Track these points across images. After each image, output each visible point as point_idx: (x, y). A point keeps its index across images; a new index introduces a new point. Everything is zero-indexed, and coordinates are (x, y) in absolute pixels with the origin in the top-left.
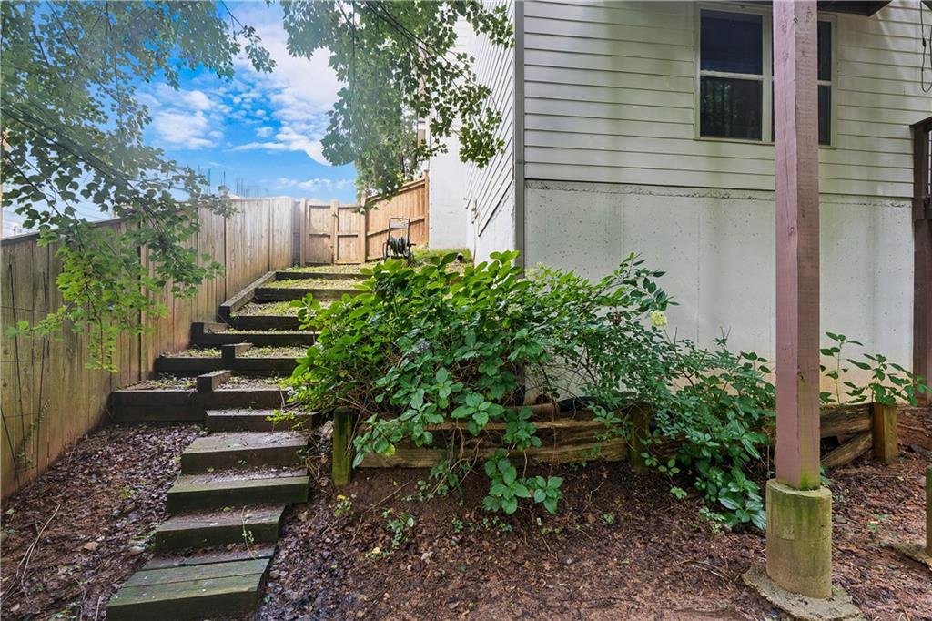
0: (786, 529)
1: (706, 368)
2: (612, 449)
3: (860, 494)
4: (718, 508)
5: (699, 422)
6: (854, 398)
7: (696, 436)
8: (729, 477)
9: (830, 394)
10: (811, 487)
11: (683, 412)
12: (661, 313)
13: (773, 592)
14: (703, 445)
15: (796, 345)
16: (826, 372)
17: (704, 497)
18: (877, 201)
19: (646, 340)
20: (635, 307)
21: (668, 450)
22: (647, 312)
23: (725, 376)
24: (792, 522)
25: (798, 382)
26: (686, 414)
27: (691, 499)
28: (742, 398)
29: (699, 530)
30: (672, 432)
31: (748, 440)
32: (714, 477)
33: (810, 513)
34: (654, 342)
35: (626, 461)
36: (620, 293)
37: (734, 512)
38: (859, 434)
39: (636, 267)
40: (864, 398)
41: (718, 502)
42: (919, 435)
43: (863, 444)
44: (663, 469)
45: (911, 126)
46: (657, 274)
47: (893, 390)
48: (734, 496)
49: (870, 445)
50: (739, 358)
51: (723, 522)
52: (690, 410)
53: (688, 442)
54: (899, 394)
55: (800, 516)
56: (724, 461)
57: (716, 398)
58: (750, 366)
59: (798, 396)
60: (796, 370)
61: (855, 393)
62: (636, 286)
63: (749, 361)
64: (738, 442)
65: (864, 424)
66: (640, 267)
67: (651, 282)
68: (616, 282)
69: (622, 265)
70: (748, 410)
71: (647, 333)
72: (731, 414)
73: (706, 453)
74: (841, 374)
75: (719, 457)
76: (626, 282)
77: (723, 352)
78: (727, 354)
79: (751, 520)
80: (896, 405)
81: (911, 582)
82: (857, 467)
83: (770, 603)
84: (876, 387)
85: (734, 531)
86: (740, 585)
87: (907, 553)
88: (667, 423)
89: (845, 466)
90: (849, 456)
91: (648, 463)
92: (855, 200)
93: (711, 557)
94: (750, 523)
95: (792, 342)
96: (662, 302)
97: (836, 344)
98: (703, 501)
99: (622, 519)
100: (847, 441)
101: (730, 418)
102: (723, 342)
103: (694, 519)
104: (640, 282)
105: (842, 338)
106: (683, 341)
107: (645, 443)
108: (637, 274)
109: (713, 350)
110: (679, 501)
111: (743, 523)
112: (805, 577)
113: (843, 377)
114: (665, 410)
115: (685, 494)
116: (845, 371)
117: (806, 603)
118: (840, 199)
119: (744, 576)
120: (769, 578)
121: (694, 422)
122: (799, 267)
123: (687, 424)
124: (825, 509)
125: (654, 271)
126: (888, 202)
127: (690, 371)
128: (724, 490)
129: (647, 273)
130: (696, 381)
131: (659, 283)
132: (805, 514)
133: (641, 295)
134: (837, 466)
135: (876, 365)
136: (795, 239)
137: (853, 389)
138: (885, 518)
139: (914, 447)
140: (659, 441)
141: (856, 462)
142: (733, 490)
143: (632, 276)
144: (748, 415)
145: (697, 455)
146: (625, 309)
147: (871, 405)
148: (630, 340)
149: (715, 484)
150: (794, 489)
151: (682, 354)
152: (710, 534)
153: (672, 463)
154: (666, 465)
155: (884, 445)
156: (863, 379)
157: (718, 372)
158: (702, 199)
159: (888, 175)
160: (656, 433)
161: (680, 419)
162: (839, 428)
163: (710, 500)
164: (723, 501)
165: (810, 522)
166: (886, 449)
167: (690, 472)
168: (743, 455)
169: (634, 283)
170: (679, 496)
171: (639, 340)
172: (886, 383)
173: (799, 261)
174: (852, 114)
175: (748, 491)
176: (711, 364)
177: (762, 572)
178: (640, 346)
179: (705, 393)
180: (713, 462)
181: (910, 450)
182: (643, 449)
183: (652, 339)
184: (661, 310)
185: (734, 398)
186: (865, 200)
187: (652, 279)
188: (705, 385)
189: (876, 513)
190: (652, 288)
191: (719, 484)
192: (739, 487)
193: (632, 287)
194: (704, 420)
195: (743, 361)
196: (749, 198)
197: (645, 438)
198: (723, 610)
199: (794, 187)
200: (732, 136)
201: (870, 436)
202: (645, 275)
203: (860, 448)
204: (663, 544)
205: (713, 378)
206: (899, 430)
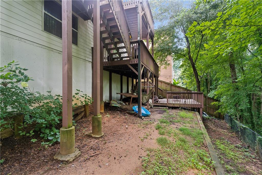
0: (65, 140)
1: (44, 100)
2: (5, 133)
3: (82, 125)
4: (48, 140)
5: (41, 117)
6: (81, 104)
7: (40, 121)
8: (51, 130)
9: (77, 104)
10: (70, 127)
11: (35, 114)
12: (26, 83)
13: (61, 157)
14: (42, 123)
15: (67, 92)
16: (76, 98)
17: (43, 139)
18: (86, 61)
19: (20, 92)
20: (15, 80)
21: (31, 128)
22: (20, 82)
23: (51, 102)
24: (66, 137)
25: (67, 102)
26: (37, 115)
27: (39, 141)
28: (55, 107)
29: (41, 150)
30: (30, 122)
31: (57, 119)
32: (46, 132)
33: (70, 133)
34: (24, 93)
35: (12, 136)
36: (8, 74)
37: (52, 140)
38: (82, 112)
39: (16, 66)
40: (83, 104)
41: (48, 139)
42: (92, 110)
43: (83, 114)
44: (28, 135)
45: (92, 47)
46: (24, 70)
47: (88, 101)
48: (52, 135)
49: (84, 114)
50: (55, 96)
51: (49, 144)
52: (38, 113)
53: (38, 123)
54: (89, 102)
55: (68, 135)
56: (50, 126)
57: (48, 108)
58: (58, 98)
59: (67, 105)
60: (67, 99)
61: (81, 103)
62: (16, 72)
63: (58, 97)
64: (54, 120)
65: (83, 109)
66: (18, 66)
67: (22, 72)
68: (5, 70)
69: (8, 64)
70: (57, 110)
71: (21, 89)
72: (52, 112)
73: (44, 125)
74: (79, 99)
75: (48, 126)
76: (11, 71)
77: (49, 95)
78: (51, 95)
79: (57, 140)
80: (88, 104)
81: (89, 141)
82: (82, 119)
83: (60, 161)
84: (85, 101)
85: (52, 145)
86: (53, 160)
87: (89, 135)
88: (29, 119)
89: (80, 120)
90: (80, 117)
91: (21, 134)
92: (82, 60)
93: (44, 156)
94: (57, 141)
95: (66, 92)
96: (27, 79)
97: (78, 92)
98: (43, 140)
99: (9, 158)
100: (80, 114)
101: (52, 113)
102: (50, 92)
103: (40, 147)
104: (17, 72)
105: (79, 90)
106: (37, 92)
107: (20, 128)
108: (16, 68)
109: (46, 94)
110: (34, 143)
111: (55, 142)
112: (69, 149)
113: (80, 99)
114: (28, 115)
115: (36, 140)
116: (80, 98)
117: (69, 156)
118: (79, 59)
119: (54, 157)
120: (61, 154)
121: (39, 117)
122: (68, 73)
123: (37, 118)
124: (73, 131)
125: (23, 68)
126: (88, 62)
127: (38, 101)
128: (50, 135)
129: (21, 69)
130: (41, 104)
131: (26, 73)
132: (69, 134)
133: (17, 76)
134: (78, 120)
135: (85, 96)
136: (67, 66)
137: (81, 102)
138: (86, 129)
139: (92, 113)
140: (26, 126)
141: (82, 118)
142: (52, 134)
143: (14, 69)
144: (57, 112)
145: (41, 127)
146: (12, 81)
147: (84, 105)
148: (14, 92)
149: (47, 134)
150: (67, 128)
151: (36, 96)
152: (45, 149)
153: (31, 132)
154: (29, 133)
155: (86, 113)
156: (83, 99)
157: (48, 101)
158: (44, 49)
159: (88, 56)
160: (25, 123)
161: (34, 117)
162: (78, 111)
163: (45, 139)
164: (49, 138)
165: (70, 136)
166: (87, 114)
167: (39, 132)
168: (55, 123)
169: (14, 71)
170: (34, 142)
171: (18, 92)
172: (87, 100)
173: (68, 71)
174: (82, 41)
175: (56, 133)
176: (46, 98)
177: (59, 153)
178: (18, 94)
179: (44, 107)
180: (46, 127)
181: (91, 113)
182: (20, 130)
183: (23, 91)
184: (26, 82)
185: (53, 108)
186: (84, 60)
187: (22, 71)
188: (44, 105)
189: (85, 128)
190: (22, 74)
191: (48, 133)
192: (54, 132)
193: (14, 73)
194: (43, 116)
195: (56, 97)
196: (59, 53)
197: (21, 126)
198: (47, 170)
199: (66, 52)
200: (54, 35)
201: (84, 112)
202: (20, 69)
203: (82, 115)
204: (27, 160)
205: (48, 103)
206: (89, 109)
